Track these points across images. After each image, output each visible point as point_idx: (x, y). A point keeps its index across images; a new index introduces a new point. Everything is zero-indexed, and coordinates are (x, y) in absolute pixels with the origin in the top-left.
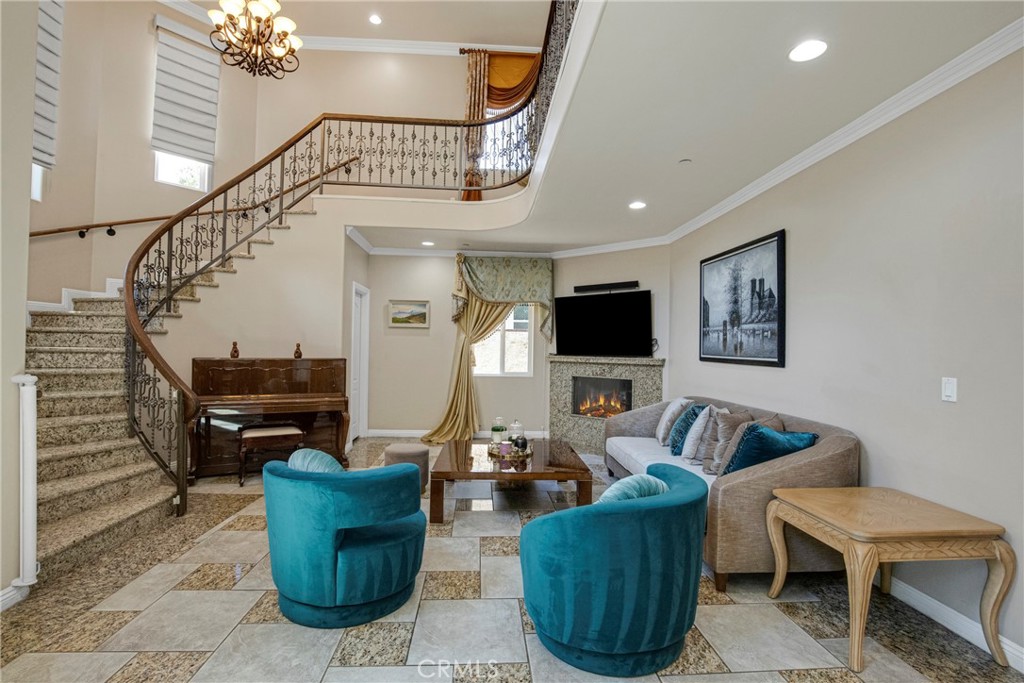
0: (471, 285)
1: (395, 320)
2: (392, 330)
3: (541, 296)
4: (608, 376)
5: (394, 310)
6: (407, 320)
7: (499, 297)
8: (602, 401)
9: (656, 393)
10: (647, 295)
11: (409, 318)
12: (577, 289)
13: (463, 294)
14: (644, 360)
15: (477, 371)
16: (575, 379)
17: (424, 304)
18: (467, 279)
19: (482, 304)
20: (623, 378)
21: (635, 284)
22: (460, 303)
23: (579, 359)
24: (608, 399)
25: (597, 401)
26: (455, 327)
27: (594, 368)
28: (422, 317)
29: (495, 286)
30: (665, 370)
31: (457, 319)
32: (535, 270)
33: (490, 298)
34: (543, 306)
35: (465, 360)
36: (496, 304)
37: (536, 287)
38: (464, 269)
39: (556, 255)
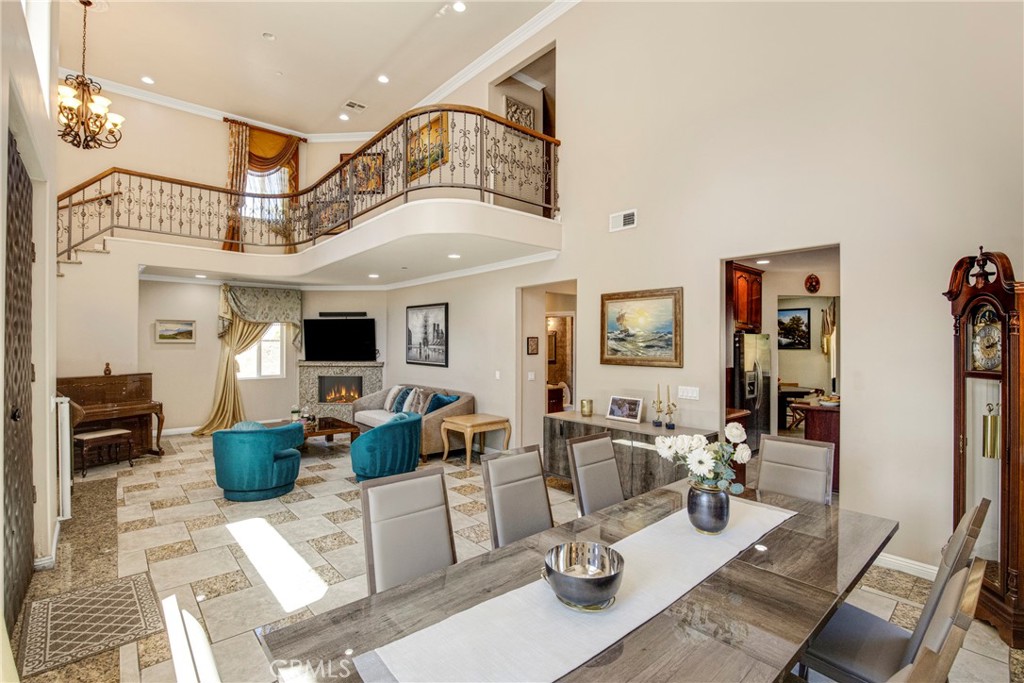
0: (236, 309)
1: (162, 337)
2: (159, 345)
3: (293, 319)
4: (345, 375)
5: (161, 328)
6: (174, 337)
7: (259, 318)
8: (343, 393)
9: (378, 384)
10: (372, 322)
11: (176, 335)
12: (321, 314)
13: (229, 316)
14: (371, 363)
15: (240, 376)
16: (320, 378)
17: (190, 323)
18: (233, 304)
19: (245, 324)
20: (357, 375)
21: (364, 314)
22: (226, 323)
23: (324, 363)
24: (348, 391)
25: (340, 392)
26: (219, 341)
27: (335, 369)
28: (189, 334)
29: (257, 309)
30: (384, 369)
31: (221, 336)
32: (288, 299)
33: (252, 320)
34: (294, 325)
35: (231, 367)
36: (257, 324)
37: (288, 311)
38: (229, 296)
39: (303, 288)
